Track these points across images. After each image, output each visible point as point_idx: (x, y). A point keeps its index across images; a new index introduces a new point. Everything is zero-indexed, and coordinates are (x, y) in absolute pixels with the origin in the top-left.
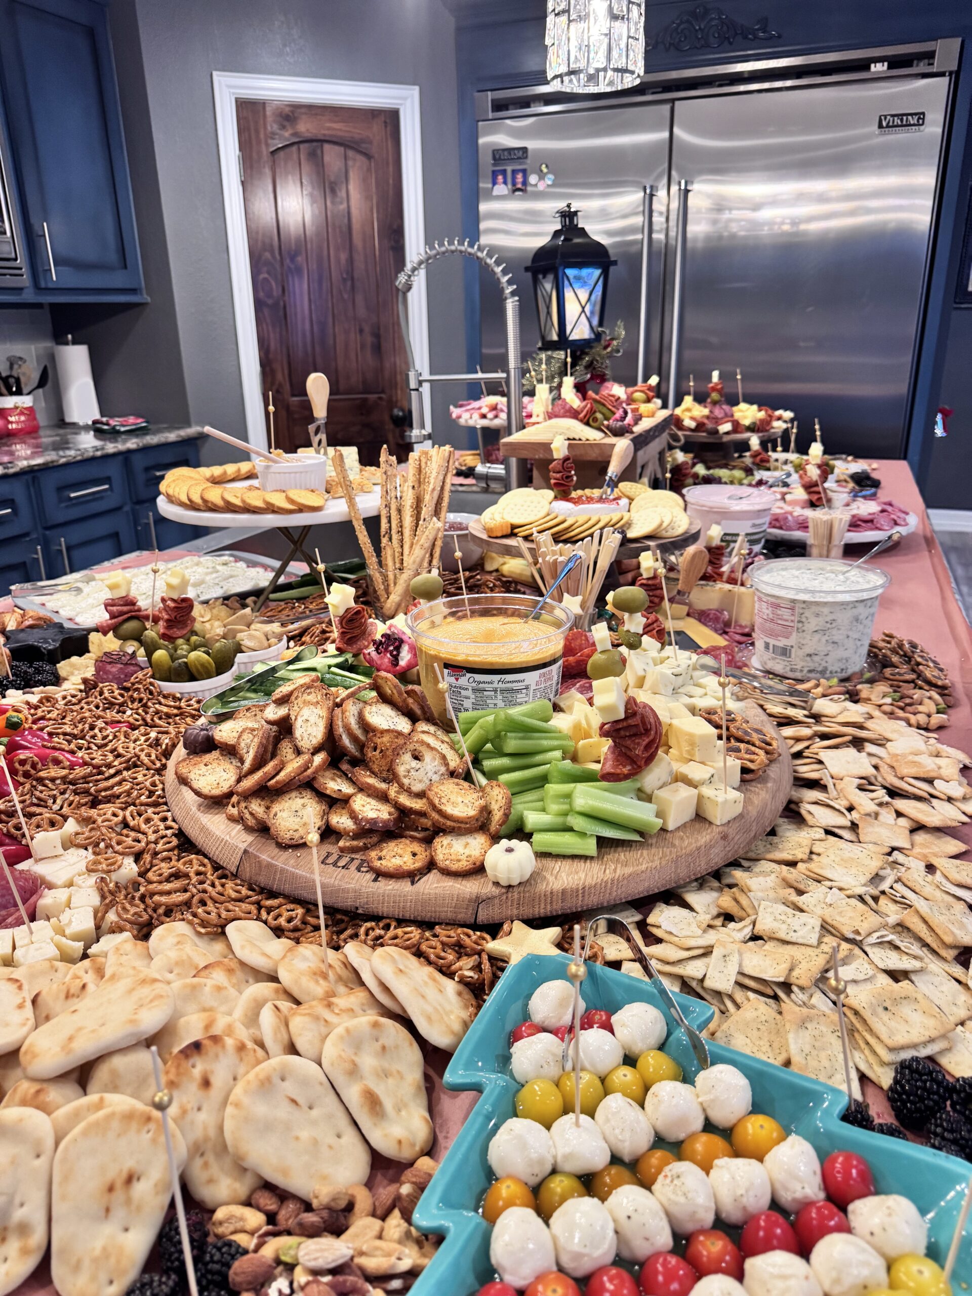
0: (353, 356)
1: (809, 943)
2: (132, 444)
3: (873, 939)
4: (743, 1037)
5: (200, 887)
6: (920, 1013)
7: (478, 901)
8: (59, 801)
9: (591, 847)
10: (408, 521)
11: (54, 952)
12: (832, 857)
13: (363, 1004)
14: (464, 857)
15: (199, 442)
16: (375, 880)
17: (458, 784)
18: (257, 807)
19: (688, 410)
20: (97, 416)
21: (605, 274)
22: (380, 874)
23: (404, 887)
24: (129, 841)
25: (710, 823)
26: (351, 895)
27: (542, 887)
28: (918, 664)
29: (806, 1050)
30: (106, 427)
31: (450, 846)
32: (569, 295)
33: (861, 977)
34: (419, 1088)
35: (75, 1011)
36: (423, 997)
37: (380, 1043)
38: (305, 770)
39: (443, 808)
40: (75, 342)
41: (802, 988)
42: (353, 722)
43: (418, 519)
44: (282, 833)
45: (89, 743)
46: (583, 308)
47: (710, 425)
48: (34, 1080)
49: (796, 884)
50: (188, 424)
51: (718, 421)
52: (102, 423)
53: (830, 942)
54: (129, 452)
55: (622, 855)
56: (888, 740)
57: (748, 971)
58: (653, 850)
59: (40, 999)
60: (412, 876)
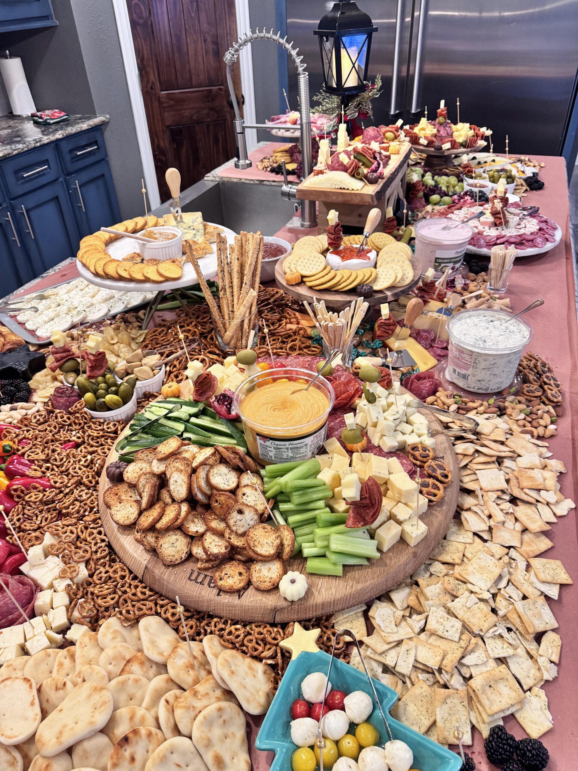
0: (200, 58)
1: (454, 640)
2: (59, 135)
3: (489, 634)
4: (413, 705)
5: (122, 589)
6: (508, 688)
7: (275, 610)
8: (39, 518)
9: (339, 570)
10: (236, 282)
11: (47, 643)
12: (474, 565)
13: (213, 688)
14: (268, 580)
15: (102, 127)
16: (218, 594)
17: (264, 528)
18: (150, 538)
19: (423, 129)
20: (34, 110)
21: (369, 38)
22: (221, 591)
23: (233, 600)
24: (81, 552)
25: (408, 545)
26: (205, 604)
27: (311, 602)
28: (546, 383)
29: (445, 718)
30: (40, 120)
31: (260, 570)
32: (343, 52)
33: (480, 662)
34: (243, 740)
35: (61, 710)
36: (245, 687)
37: (222, 719)
38: (177, 520)
39: (256, 549)
40: (12, 56)
41: (446, 672)
42: (203, 483)
43: (242, 283)
44: (166, 558)
45: (53, 465)
46: (354, 64)
47: (437, 144)
48: (44, 757)
49: (451, 592)
50: (94, 115)
51: (442, 140)
52: (37, 116)
53: (466, 636)
54: (58, 140)
55: (357, 574)
56: (519, 456)
57: (419, 659)
58: (375, 568)
59: (42, 688)
60: (239, 592)
